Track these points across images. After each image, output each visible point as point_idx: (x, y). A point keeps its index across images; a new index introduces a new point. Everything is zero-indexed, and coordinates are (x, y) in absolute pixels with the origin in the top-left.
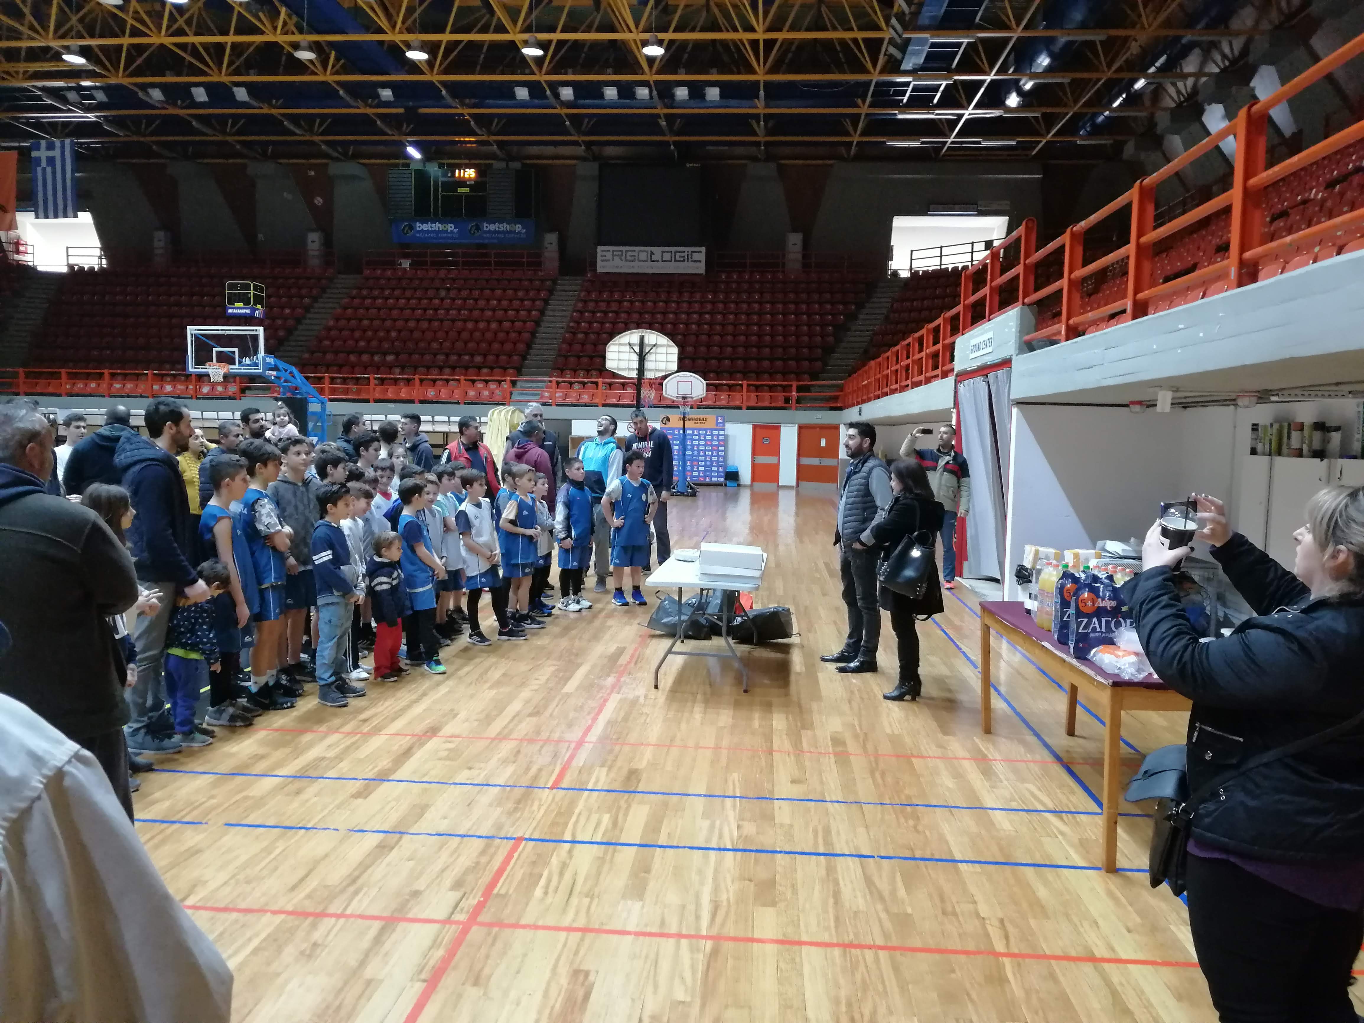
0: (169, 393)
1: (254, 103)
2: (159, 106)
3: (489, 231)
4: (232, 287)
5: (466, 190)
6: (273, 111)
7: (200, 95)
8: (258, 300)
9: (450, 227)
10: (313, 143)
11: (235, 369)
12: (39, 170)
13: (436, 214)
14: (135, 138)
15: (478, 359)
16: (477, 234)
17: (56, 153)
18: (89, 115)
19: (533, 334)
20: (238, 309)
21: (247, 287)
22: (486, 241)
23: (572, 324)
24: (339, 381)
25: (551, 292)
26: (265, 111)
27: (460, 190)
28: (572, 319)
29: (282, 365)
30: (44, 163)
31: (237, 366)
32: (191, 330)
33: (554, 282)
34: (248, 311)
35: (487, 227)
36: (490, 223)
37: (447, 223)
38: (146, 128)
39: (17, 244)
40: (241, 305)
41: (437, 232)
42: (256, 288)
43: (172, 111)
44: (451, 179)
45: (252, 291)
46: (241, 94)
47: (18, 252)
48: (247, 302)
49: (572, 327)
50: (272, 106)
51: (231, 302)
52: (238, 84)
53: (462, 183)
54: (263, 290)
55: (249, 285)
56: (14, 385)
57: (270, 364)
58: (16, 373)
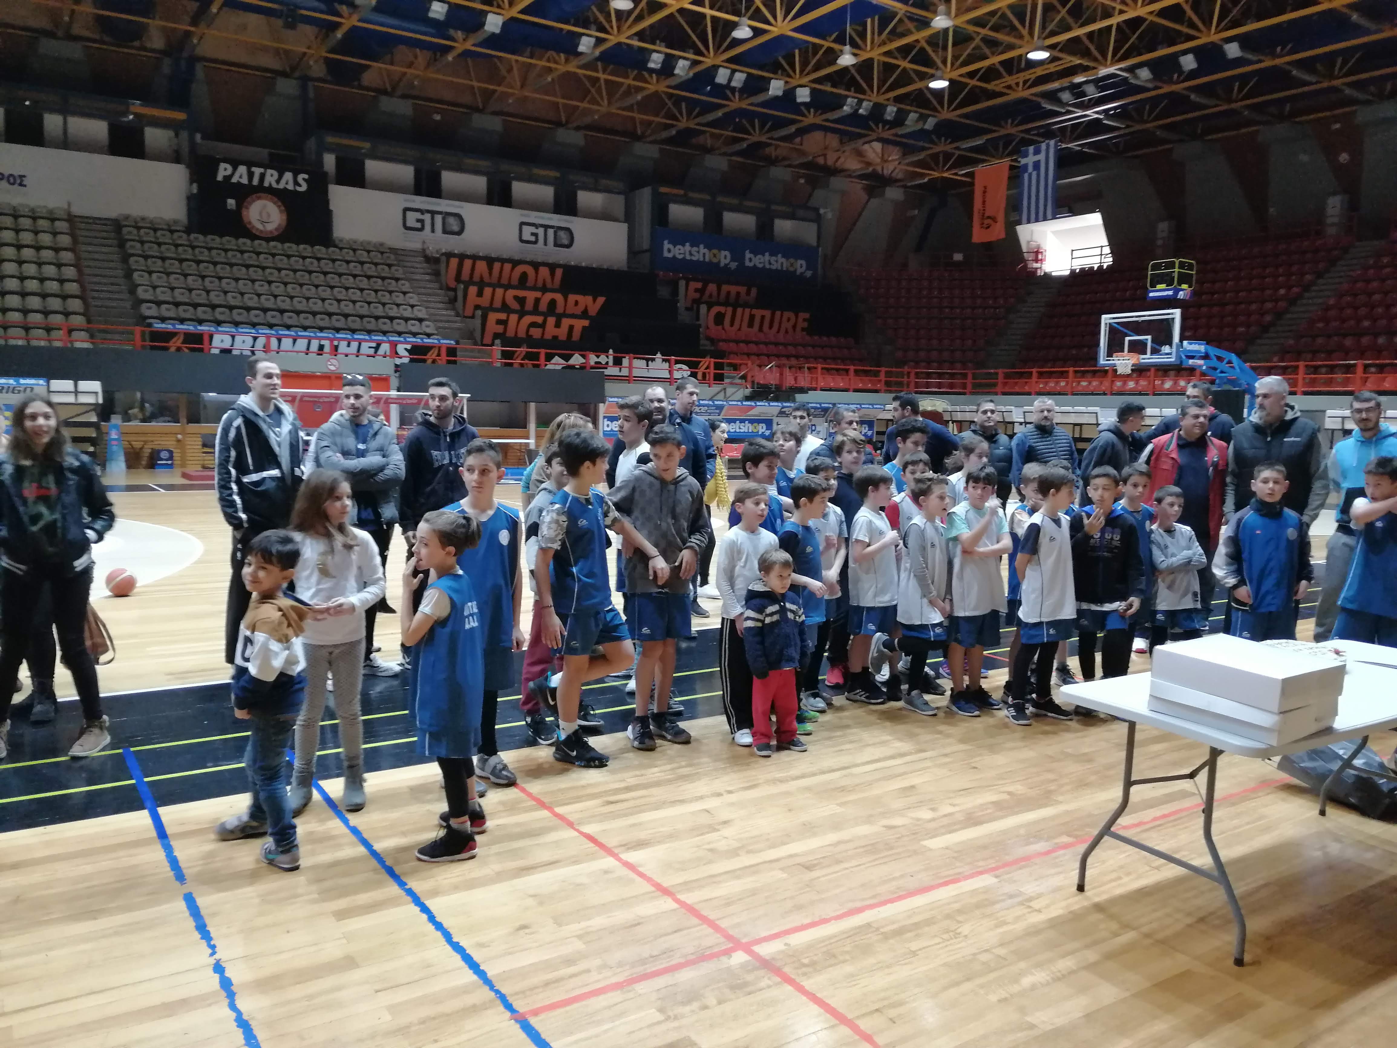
0: (1131, 390)
1: (1250, 56)
2: (1150, 85)
4: (1155, 267)
6: (1278, 61)
7: (1189, 62)
8: (1184, 279)
10: (1335, 90)
11: (1148, 358)
12: (1026, 176)
14: (1138, 127)
17: (1041, 157)
18: (1087, 113)
20: (1160, 291)
21: (1172, 265)
24: (1324, 370)
26: (1268, 63)
29: (1213, 351)
30: (1030, 169)
31: (1148, 356)
32: (1106, 319)
34: (1171, 293)
38: (1149, 115)
39: (1037, 253)
40: (1163, 286)
42: (1182, 265)
43: (1166, 89)
45: (1177, 270)
46: (1233, 50)
47: (1037, 260)
48: (1170, 283)
50: (1274, 56)
51: (1153, 285)
52: (1229, 40)
54: (1190, 267)
55: (1174, 262)
56: (995, 385)
57: (1198, 352)
58: (997, 374)
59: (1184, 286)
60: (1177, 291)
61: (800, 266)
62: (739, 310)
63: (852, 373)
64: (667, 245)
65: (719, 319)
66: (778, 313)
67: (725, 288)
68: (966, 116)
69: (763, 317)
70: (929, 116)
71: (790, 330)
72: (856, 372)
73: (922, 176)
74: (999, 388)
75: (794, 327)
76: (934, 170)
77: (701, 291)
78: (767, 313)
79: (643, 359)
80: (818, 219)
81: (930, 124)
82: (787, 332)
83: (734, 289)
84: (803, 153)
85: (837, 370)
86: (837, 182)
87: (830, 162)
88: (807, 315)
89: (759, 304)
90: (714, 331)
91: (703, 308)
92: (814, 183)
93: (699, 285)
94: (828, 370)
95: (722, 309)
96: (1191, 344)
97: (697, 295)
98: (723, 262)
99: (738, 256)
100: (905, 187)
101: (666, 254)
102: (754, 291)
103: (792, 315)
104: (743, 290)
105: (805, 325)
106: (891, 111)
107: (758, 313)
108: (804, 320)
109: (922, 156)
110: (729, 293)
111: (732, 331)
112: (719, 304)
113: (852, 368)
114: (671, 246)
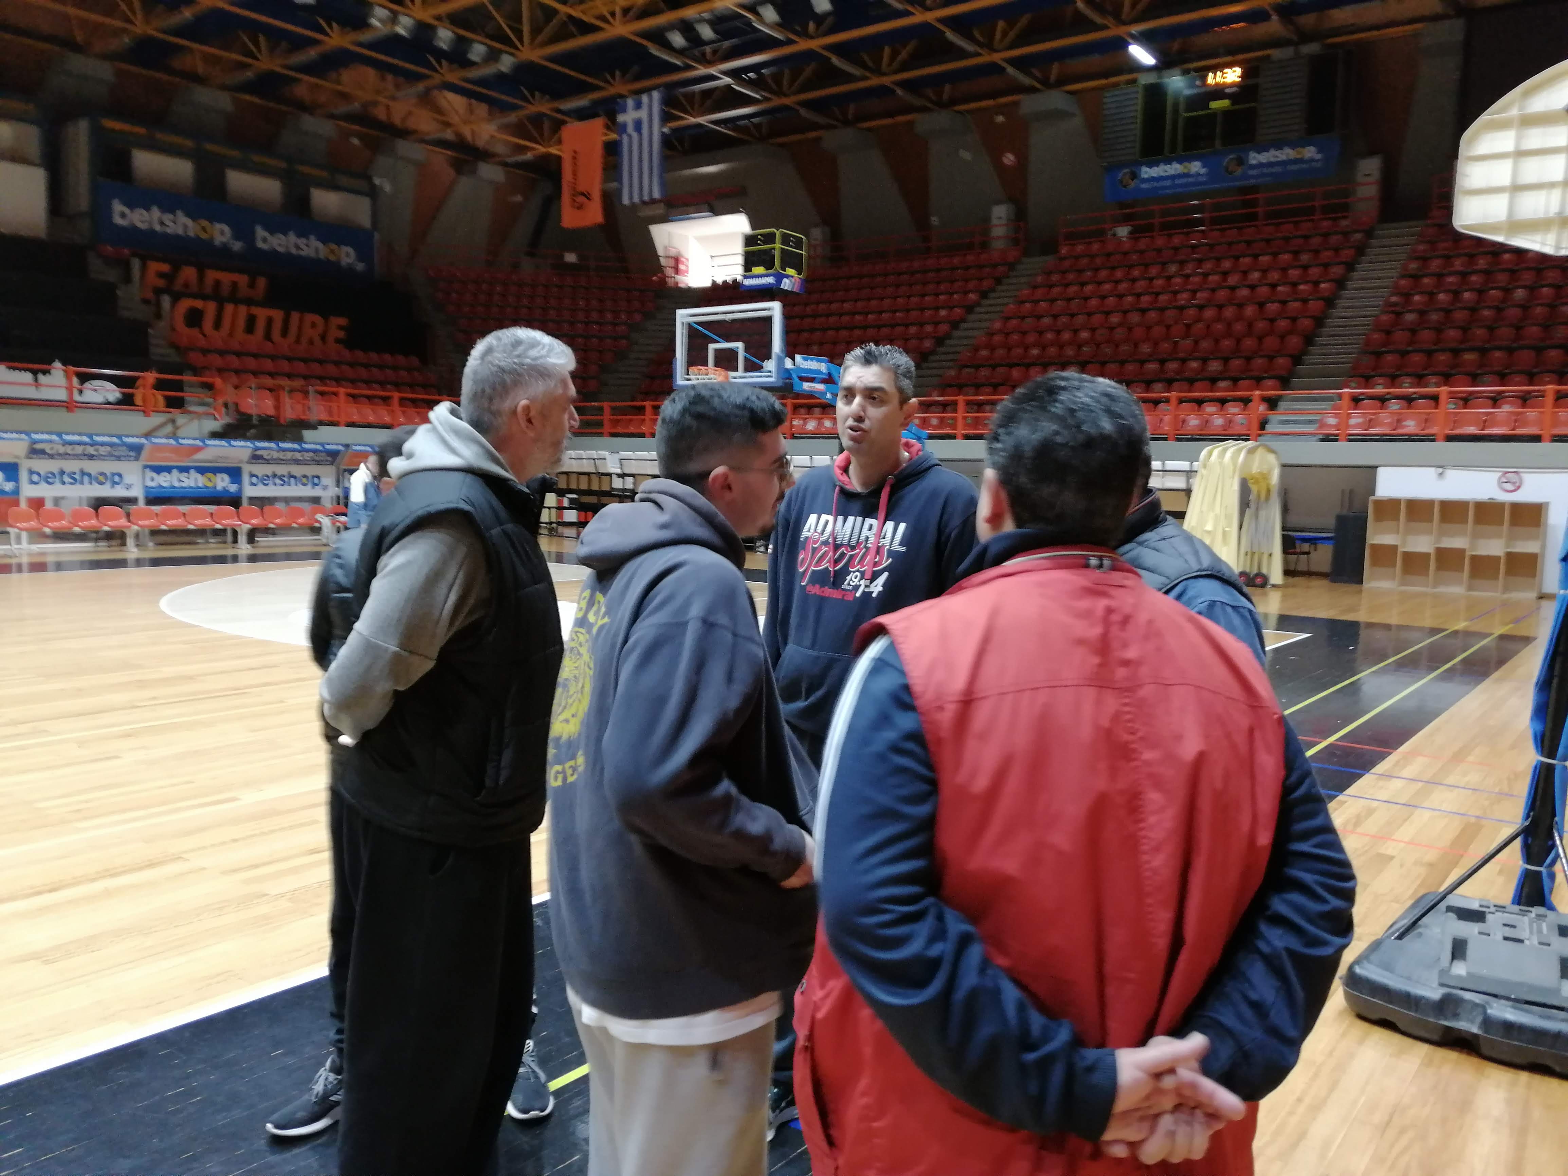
2: (781, 37)
3: (1261, 165)
5: (1224, 103)
6: (930, 16)
9: (1196, 167)
12: (626, 139)
13: (1173, 150)
14: (777, 102)
15: (1215, 366)
16: (1239, 171)
17: (644, 117)
19: (1319, 321)
20: (758, 277)
22: (1252, 182)
23: (1394, 299)
25: (1361, 250)
26: (919, 17)
27: (1215, 105)
28: (1397, 290)
30: (630, 129)
31: (740, 372)
32: (682, 315)
33: (1369, 234)
34: (771, 280)
35: (1255, 158)
36: (1260, 150)
37: (1190, 159)
39: (677, 261)
40: (761, 270)
41: (1173, 177)
42: (785, 239)
43: (801, 45)
44: (1203, 90)
45: (778, 245)
47: (677, 273)
48: (769, 265)
49: (1395, 304)
53: (1219, 92)
54: (799, 244)
55: (774, 234)
56: (600, 424)
57: (818, 372)
58: (601, 409)
59: (791, 271)
60: (780, 277)
61: (347, 256)
62: (229, 308)
63: (395, 401)
64: (118, 207)
65: (194, 318)
66: (295, 316)
67: (212, 275)
68: (553, 59)
69: (270, 321)
70: (501, 52)
71: (317, 340)
72: (402, 400)
73: (526, 149)
74: (607, 428)
75: (323, 338)
76: (537, 143)
77: (169, 278)
78: (278, 315)
79: (25, 370)
80: (373, 193)
81: (506, 63)
82: (311, 342)
83: (226, 278)
84: (345, 97)
85: (368, 397)
86: (405, 147)
87: (397, 120)
88: (342, 321)
89: (269, 301)
90: (186, 333)
91: (166, 301)
92: (374, 146)
93: (165, 268)
94: (354, 396)
95: (198, 304)
96: (805, 359)
97: (161, 283)
98: (219, 240)
99: (243, 232)
100: (505, 165)
101: (118, 220)
102: (262, 282)
103: (318, 320)
104: (243, 280)
105: (341, 334)
106: (444, 36)
107: (262, 314)
108: (341, 328)
109: (512, 118)
110: (218, 283)
111: (218, 338)
112: (195, 296)
113: (396, 395)
114: (127, 211)
